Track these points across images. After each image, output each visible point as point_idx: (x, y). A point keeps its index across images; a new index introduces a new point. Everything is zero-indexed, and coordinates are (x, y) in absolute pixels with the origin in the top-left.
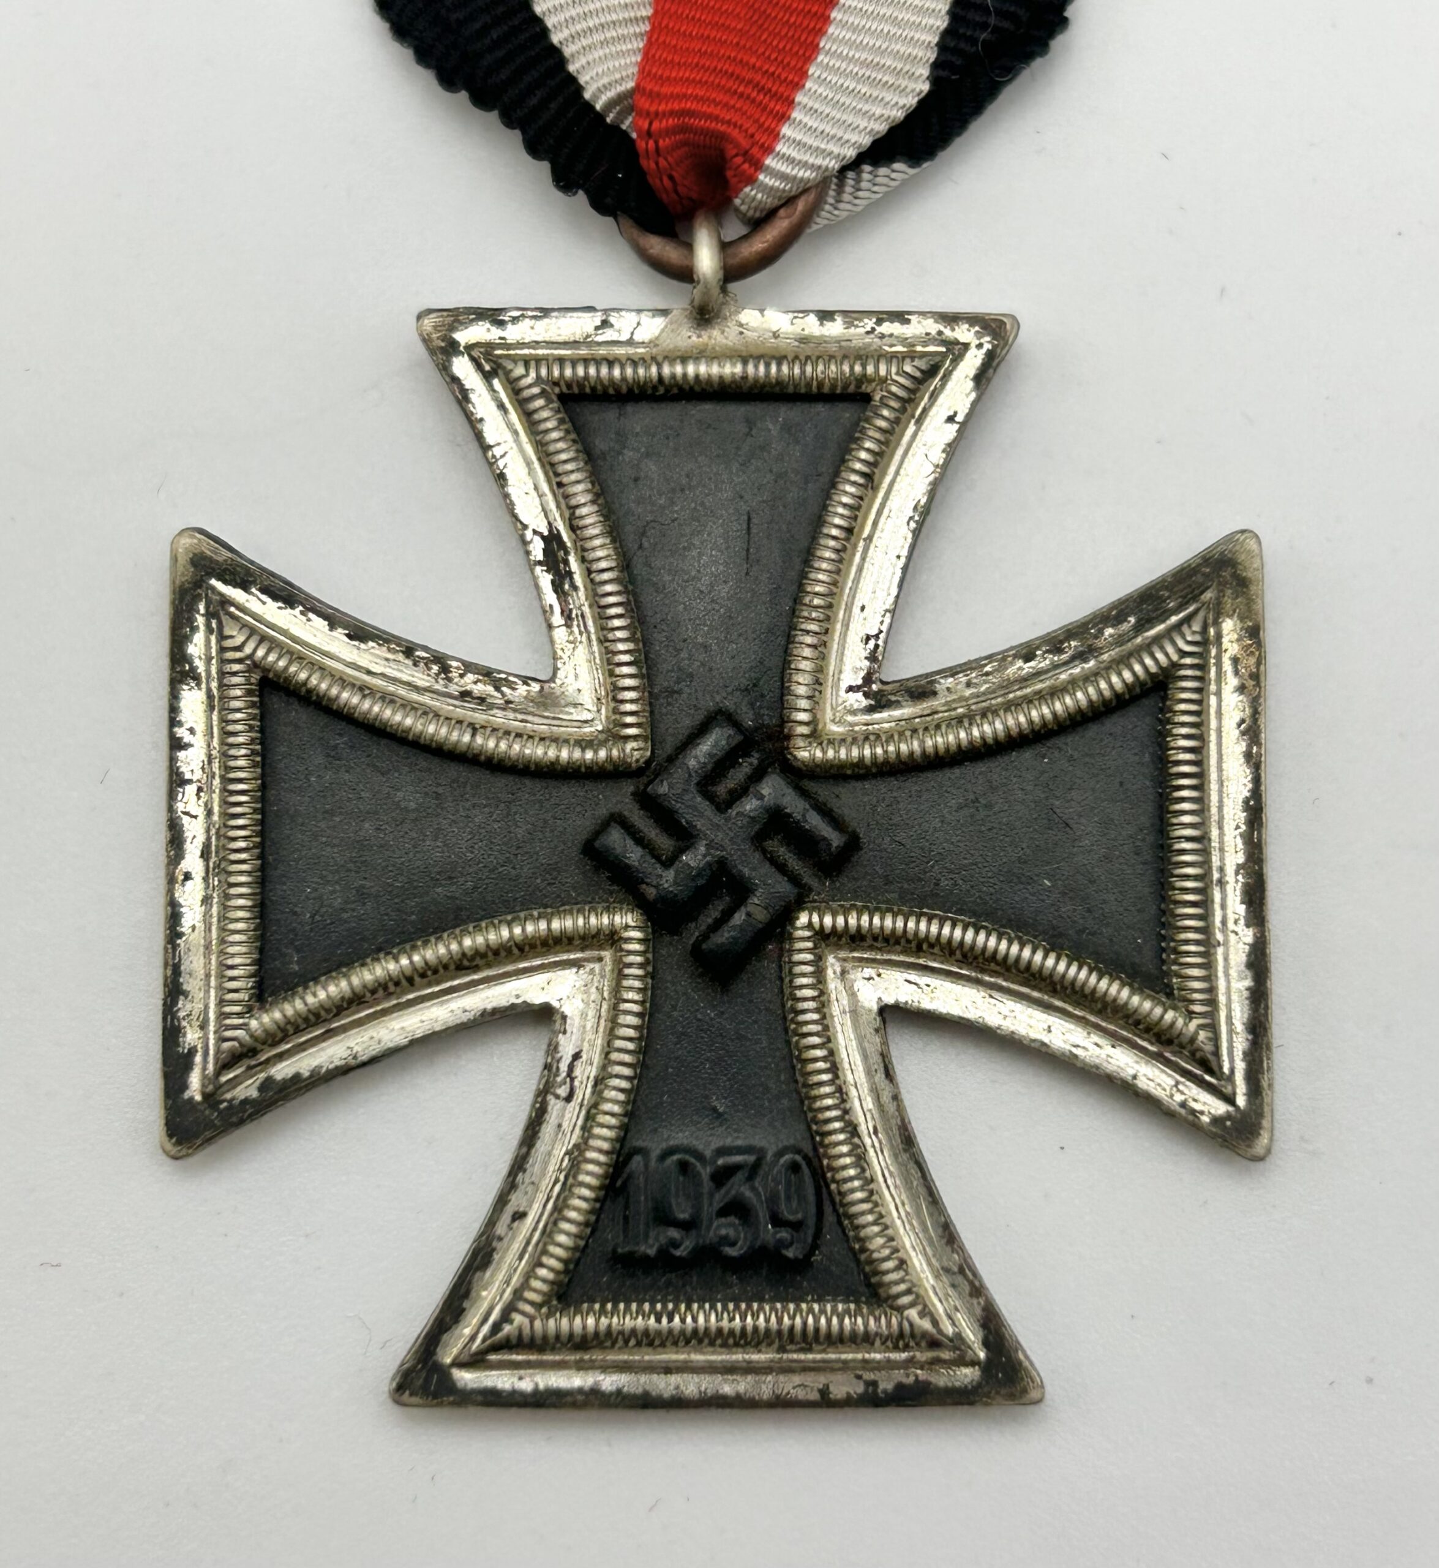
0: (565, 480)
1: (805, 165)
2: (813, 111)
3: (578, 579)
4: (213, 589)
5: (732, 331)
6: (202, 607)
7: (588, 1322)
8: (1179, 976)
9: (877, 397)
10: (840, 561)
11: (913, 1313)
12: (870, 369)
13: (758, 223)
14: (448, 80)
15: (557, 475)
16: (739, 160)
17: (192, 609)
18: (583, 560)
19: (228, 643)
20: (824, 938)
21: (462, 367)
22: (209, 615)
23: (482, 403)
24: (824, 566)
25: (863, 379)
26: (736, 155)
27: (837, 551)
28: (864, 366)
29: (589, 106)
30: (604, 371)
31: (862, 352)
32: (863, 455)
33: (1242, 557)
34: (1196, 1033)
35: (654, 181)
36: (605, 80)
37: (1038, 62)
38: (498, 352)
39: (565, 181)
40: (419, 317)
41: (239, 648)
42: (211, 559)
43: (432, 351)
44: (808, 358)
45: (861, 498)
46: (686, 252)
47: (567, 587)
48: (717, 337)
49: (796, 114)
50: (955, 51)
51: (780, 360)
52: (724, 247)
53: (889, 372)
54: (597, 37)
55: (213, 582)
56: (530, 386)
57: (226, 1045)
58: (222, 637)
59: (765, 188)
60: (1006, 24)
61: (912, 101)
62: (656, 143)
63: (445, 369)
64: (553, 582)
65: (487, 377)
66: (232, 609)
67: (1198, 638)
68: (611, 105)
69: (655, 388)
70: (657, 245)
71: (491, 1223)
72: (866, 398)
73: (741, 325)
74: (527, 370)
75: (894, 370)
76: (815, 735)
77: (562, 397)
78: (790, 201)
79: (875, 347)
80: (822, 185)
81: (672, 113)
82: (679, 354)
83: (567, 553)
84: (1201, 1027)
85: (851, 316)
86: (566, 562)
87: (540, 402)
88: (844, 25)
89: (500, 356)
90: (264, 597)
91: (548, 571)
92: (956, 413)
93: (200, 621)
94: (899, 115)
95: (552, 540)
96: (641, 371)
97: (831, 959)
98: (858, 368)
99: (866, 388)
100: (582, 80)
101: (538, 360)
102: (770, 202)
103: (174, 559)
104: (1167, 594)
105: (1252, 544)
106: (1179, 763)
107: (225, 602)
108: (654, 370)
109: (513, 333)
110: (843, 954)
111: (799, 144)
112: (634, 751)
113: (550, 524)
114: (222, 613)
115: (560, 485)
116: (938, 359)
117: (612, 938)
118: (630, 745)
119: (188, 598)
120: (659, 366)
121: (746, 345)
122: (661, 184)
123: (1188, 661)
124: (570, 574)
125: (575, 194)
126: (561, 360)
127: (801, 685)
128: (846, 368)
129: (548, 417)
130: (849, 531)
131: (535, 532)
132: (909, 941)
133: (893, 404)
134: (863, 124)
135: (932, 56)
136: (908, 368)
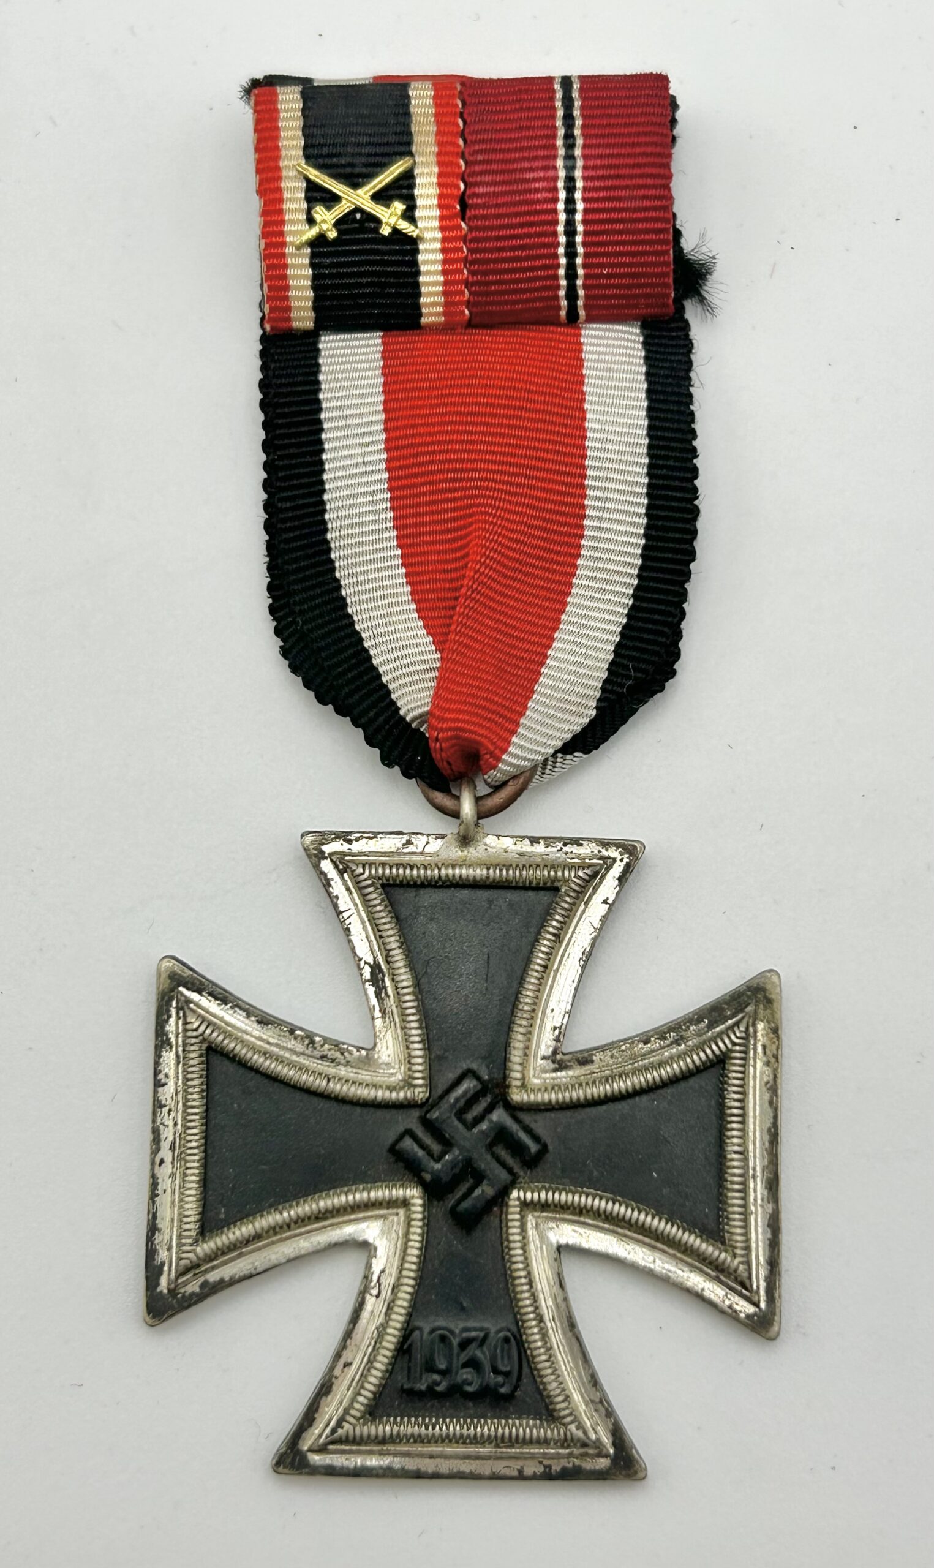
0: (384, 934)
1: (525, 759)
2: (530, 729)
3: (390, 991)
4: (182, 994)
5: (481, 848)
6: (174, 1004)
7: (385, 1428)
8: (728, 1232)
9: (563, 890)
10: (540, 984)
11: (573, 1427)
12: (560, 874)
13: (497, 788)
14: (322, 700)
15: (379, 931)
16: (488, 756)
17: (169, 1004)
18: (393, 980)
19: (189, 1027)
20: (525, 1205)
21: (326, 866)
22: (178, 1009)
23: (338, 888)
24: (531, 987)
25: (556, 879)
26: (486, 754)
27: (538, 979)
28: (556, 872)
29: (403, 719)
30: (408, 871)
31: (555, 863)
32: (554, 923)
33: (768, 987)
34: (738, 1266)
35: (440, 765)
36: (412, 706)
37: (659, 695)
38: (347, 858)
39: (387, 760)
40: (302, 836)
41: (196, 1030)
42: (181, 976)
43: (309, 856)
44: (524, 866)
45: (553, 948)
46: (456, 802)
47: (383, 995)
48: (473, 853)
49: (520, 730)
50: (612, 692)
51: (508, 867)
52: (478, 800)
53: (570, 876)
54: (408, 680)
55: (181, 989)
56: (365, 880)
57: (183, 1262)
58: (185, 1023)
59: (501, 771)
60: (639, 675)
61: (586, 721)
62: (441, 745)
63: (317, 867)
64: (375, 992)
65: (341, 873)
66: (192, 1005)
67: (743, 1035)
68: (414, 719)
69: (437, 882)
70: (439, 797)
71: (332, 1368)
72: (557, 889)
73: (485, 844)
74: (364, 870)
75: (573, 874)
76: (524, 1086)
77: (383, 886)
78: (514, 777)
79: (561, 859)
80: (534, 769)
81: (450, 729)
82: (450, 862)
83: (384, 976)
84: (742, 1263)
85: (549, 841)
86: (383, 981)
87: (371, 889)
88: (549, 677)
89: (348, 861)
90: (210, 998)
91: (373, 985)
92: (607, 899)
93: (173, 1012)
94: (578, 729)
95: (375, 968)
96: (429, 872)
97: (530, 1217)
98: (552, 873)
99: (557, 884)
100: (399, 704)
101: (371, 864)
102: (505, 778)
103: (159, 975)
104: (726, 1006)
105: (775, 978)
106: (730, 1108)
107: (188, 1001)
108: (436, 871)
109: (356, 847)
110: (536, 1214)
111: (521, 747)
112: (420, 1093)
113: (374, 958)
114: (186, 1007)
115: (381, 937)
116: (598, 868)
117: (405, 1203)
118: (418, 1090)
119: (166, 998)
120: (439, 869)
121: (489, 856)
122: (443, 766)
123: (737, 1048)
124: (385, 988)
125: (393, 767)
126: (384, 865)
127: (516, 1057)
128: (546, 873)
129: (376, 898)
130: (545, 967)
131: (366, 963)
132: (575, 1208)
133: (572, 894)
134: (558, 735)
135: (598, 695)
136: (581, 873)
